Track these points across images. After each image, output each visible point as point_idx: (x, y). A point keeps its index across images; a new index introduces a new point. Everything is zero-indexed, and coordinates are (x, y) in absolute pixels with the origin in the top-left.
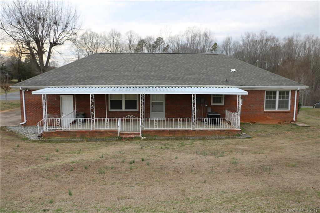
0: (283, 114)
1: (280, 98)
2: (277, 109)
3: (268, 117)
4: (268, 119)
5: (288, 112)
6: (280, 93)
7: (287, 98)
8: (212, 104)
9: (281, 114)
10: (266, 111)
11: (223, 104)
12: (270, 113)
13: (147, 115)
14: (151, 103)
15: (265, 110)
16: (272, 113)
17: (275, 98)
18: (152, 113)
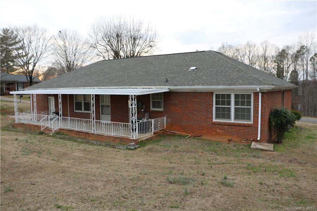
0: (241, 128)
1: (236, 103)
2: (232, 120)
3: (218, 131)
4: (218, 134)
5: (249, 126)
6: (237, 96)
7: (249, 104)
8: (152, 109)
9: (238, 128)
10: (217, 122)
11: (162, 110)
12: (222, 125)
13: (98, 117)
14: (100, 105)
15: (214, 120)
16: (224, 125)
17: (229, 103)
18: (102, 115)
